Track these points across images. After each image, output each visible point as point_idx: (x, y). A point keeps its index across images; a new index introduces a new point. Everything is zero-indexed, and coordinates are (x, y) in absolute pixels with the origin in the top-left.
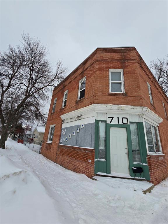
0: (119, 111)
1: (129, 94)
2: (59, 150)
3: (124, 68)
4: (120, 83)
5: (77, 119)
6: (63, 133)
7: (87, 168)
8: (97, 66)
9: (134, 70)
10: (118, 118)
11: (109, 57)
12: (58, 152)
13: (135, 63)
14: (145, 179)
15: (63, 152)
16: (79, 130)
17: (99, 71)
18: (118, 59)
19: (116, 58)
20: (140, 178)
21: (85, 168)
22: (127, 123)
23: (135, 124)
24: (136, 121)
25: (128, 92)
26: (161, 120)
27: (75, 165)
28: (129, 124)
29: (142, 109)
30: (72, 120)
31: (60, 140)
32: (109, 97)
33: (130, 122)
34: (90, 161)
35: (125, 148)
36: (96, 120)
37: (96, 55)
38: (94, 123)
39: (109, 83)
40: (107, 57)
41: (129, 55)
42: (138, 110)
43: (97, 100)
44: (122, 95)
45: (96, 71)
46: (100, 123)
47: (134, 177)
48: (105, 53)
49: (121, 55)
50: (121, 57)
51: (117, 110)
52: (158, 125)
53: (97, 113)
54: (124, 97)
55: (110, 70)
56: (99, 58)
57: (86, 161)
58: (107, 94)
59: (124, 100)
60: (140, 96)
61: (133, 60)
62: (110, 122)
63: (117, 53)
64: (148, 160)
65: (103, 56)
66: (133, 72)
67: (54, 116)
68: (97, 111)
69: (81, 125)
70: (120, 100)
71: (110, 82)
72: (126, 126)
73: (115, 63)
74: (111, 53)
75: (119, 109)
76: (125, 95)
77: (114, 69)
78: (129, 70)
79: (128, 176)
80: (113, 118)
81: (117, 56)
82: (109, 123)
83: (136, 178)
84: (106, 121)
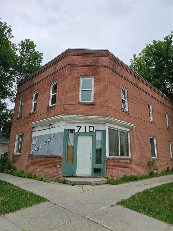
0: (85, 120)
2: (30, 161)
3: (95, 75)
5: (48, 127)
6: (34, 142)
7: (56, 173)
13: (106, 70)
15: (34, 162)
16: (50, 139)
19: (87, 63)
22: (93, 131)
24: (101, 129)
25: (96, 102)
30: (43, 128)
32: (79, 106)
33: (96, 130)
34: (58, 166)
35: (90, 153)
36: (65, 129)
37: (67, 58)
38: (63, 132)
39: (79, 91)
40: (79, 61)
41: (102, 60)
42: (101, 119)
45: (67, 77)
48: (77, 56)
49: (94, 60)
52: (130, 130)
53: (67, 122)
54: (92, 106)
55: (81, 77)
56: (71, 62)
60: (106, 106)
62: (78, 131)
63: (89, 57)
64: (106, 161)
66: (103, 80)
67: (21, 122)
69: (52, 134)
70: (88, 109)
71: (81, 89)
72: (92, 134)
73: (86, 68)
74: (83, 56)
77: (85, 76)
78: (99, 78)
80: (81, 127)
81: (89, 60)
84: (75, 130)
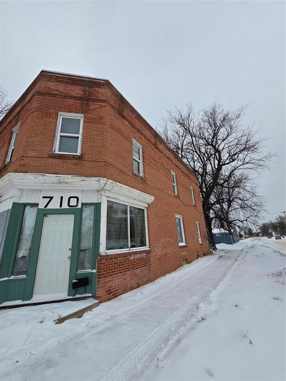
0: (61, 185)
1: (86, 157)
3: (86, 112)
4: (78, 138)
8: (35, 104)
9: (101, 118)
10: (62, 198)
11: (61, 90)
13: (104, 106)
14: (90, 295)
17: (37, 113)
18: (78, 95)
19: (73, 94)
22: (76, 206)
23: (93, 207)
24: (93, 202)
25: (84, 154)
26: (150, 199)
28: (80, 206)
29: (98, 181)
32: (50, 161)
33: (83, 204)
35: (69, 248)
37: (38, 84)
39: (54, 136)
40: (58, 90)
41: (98, 92)
42: (92, 182)
43: (25, 166)
44: (73, 158)
45: (33, 112)
46: (28, 209)
48: (56, 83)
49: (85, 91)
50: (83, 93)
51: (57, 183)
52: (147, 206)
53: (22, 190)
54: (78, 161)
55: (60, 113)
56: (43, 90)
58: (46, 155)
59: (75, 167)
60: (104, 160)
61: (102, 101)
62: (46, 206)
63: (78, 86)
64: (98, 264)
65: (52, 88)
66: (99, 120)
70: (69, 166)
71: (59, 134)
73: (71, 101)
74: (66, 83)
75: (60, 182)
76: (80, 158)
77: (68, 112)
78: (93, 117)
79: (65, 295)
80: (51, 198)
81: (77, 91)
82: (43, 208)
84: (38, 204)
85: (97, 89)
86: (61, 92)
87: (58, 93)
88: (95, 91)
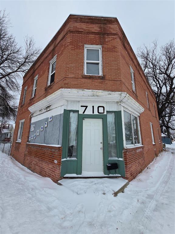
0: (94, 97)
1: (107, 77)
2: (27, 150)
4: (98, 64)
5: (45, 110)
6: (32, 129)
7: (53, 171)
8: (68, 40)
9: (115, 47)
10: (93, 107)
11: (84, 28)
12: (26, 153)
13: (116, 38)
14: (120, 176)
15: (31, 152)
16: (47, 124)
17: (71, 46)
18: (96, 31)
19: (93, 30)
20: (115, 175)
21: (51, 170)
22: (103, 113)
23: (113, 114)
24: (114, 110)
25: (106, 75)
26: (142, 110)
27: (42, 168)
28: (105, 113)
29: (121, 95)
30: (41, 112)
31: (28, 137)
32: (83, 80)
33: (107, 112)
34: (56, 162)
35: (101, 142)
36: (65, 110)
37: (68, 25)
38: (63, 114)
39: (83, 63)
40: (82, 29)
41: (110, 28)
42: (116, 96)
43: (68, 84)
44: (99, 78)
45: (68, 46)
46: (72, 114)
47: (109, 175)
48: (80, 23)
49: (101, 28)
50: (99, 29)
51: (91, 96)
52: (139, 115)
53: (68, 101)
54: (102, 80)
55: (86, 46)
56: (72, 29)
57: (52, 162)
58: (80, 76)
59: (100, 84)
60: (120, 80)
61: (114, 34)
62: (84, 113)
63: (95, 24)
64: (124, 155)
65: (78, 27)
66: (113, 49)
67: (23, 109)
68: (67, 99)
69: (49, 118)
70: (96, 84)
71: (86, 61)
72: (102, 117)
73: (92, 36)
74: (88, 23)
75: (94, 96)
76: (103, 78)
77: (91, 44)
79: (102, 174)
80: (87, 107)
81: (95, 28)
82: (82, 113)
83: (111, 175)
84: (79, 111)
85: (109, 25)
86: (84, 30)
87: (83, 30)
88: (107, 27)
